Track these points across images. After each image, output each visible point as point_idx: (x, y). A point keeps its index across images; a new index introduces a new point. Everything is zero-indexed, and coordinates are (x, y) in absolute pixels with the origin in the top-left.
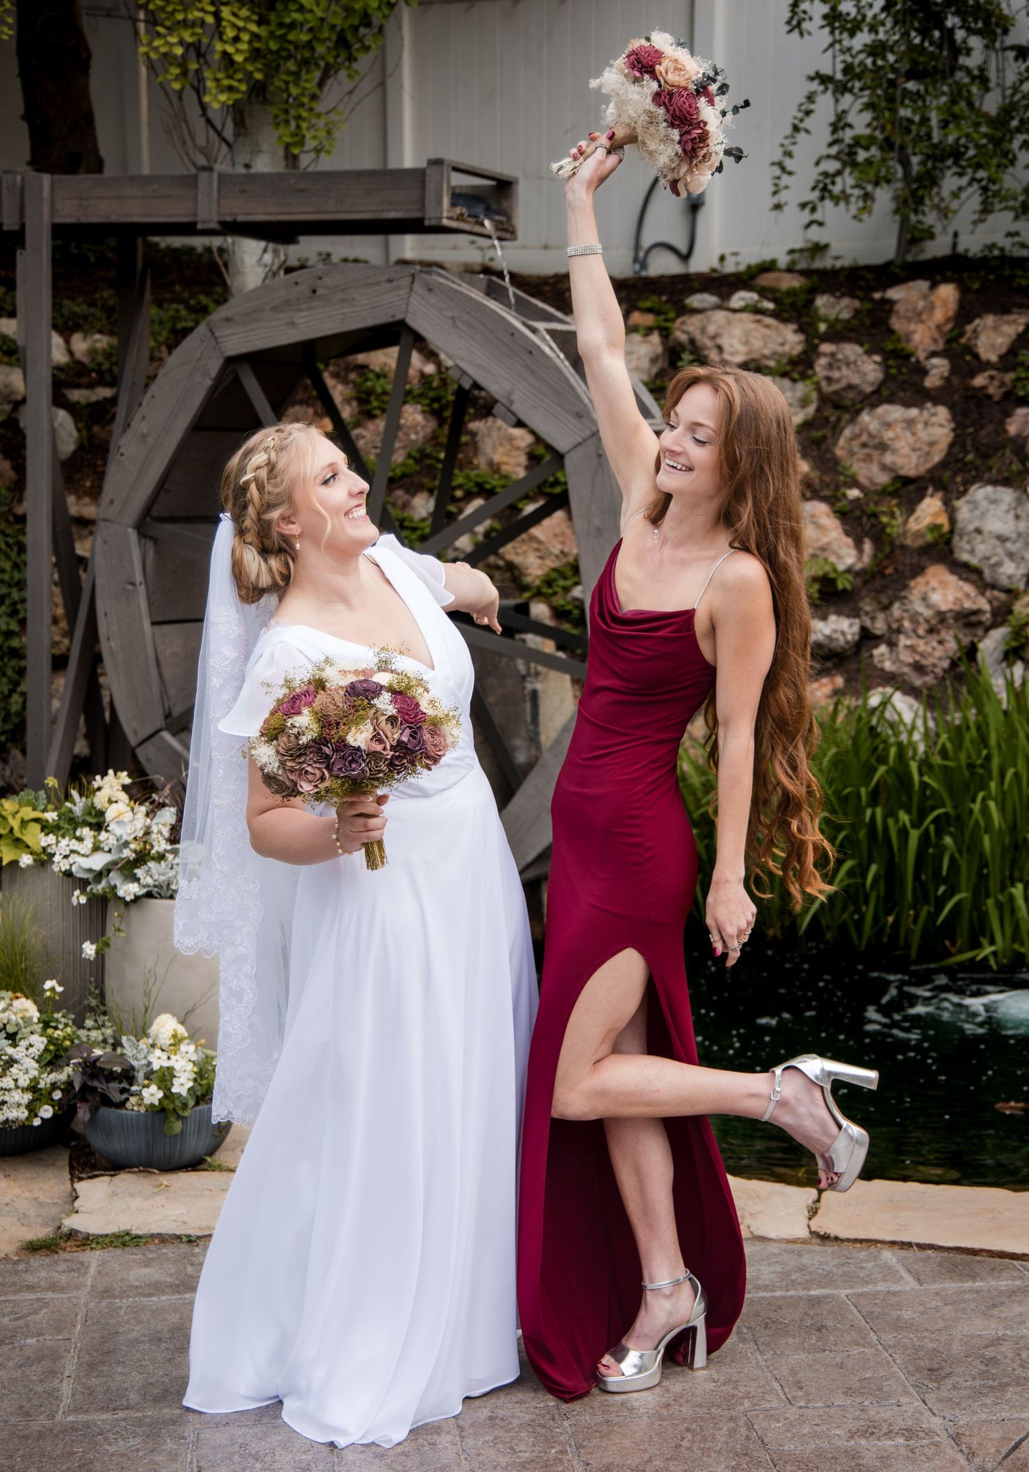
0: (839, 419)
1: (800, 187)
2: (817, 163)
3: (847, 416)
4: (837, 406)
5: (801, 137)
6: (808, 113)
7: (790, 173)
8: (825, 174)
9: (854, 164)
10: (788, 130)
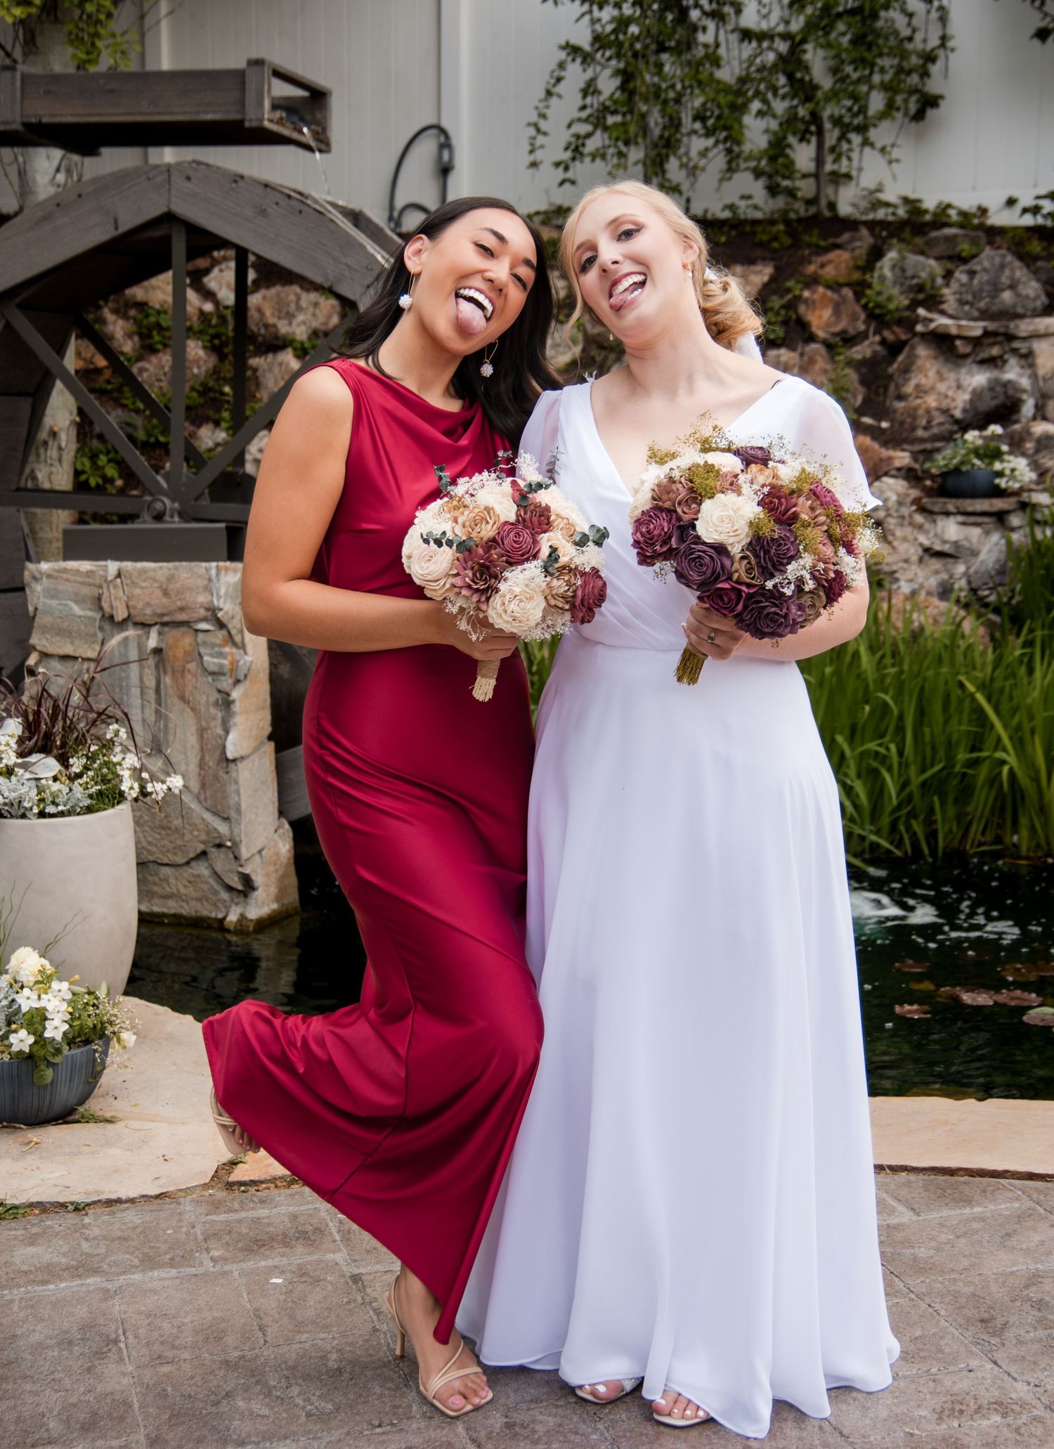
0: (606, 358)
1: (555, 148)
2: (569, 126)
3: (612, 356)
4: (601, 347)
5: (554, 101)
6: (559, 80)
7: (545, 134)
8: (577, 136)
9: (606, 128)
10: (542, 94)
